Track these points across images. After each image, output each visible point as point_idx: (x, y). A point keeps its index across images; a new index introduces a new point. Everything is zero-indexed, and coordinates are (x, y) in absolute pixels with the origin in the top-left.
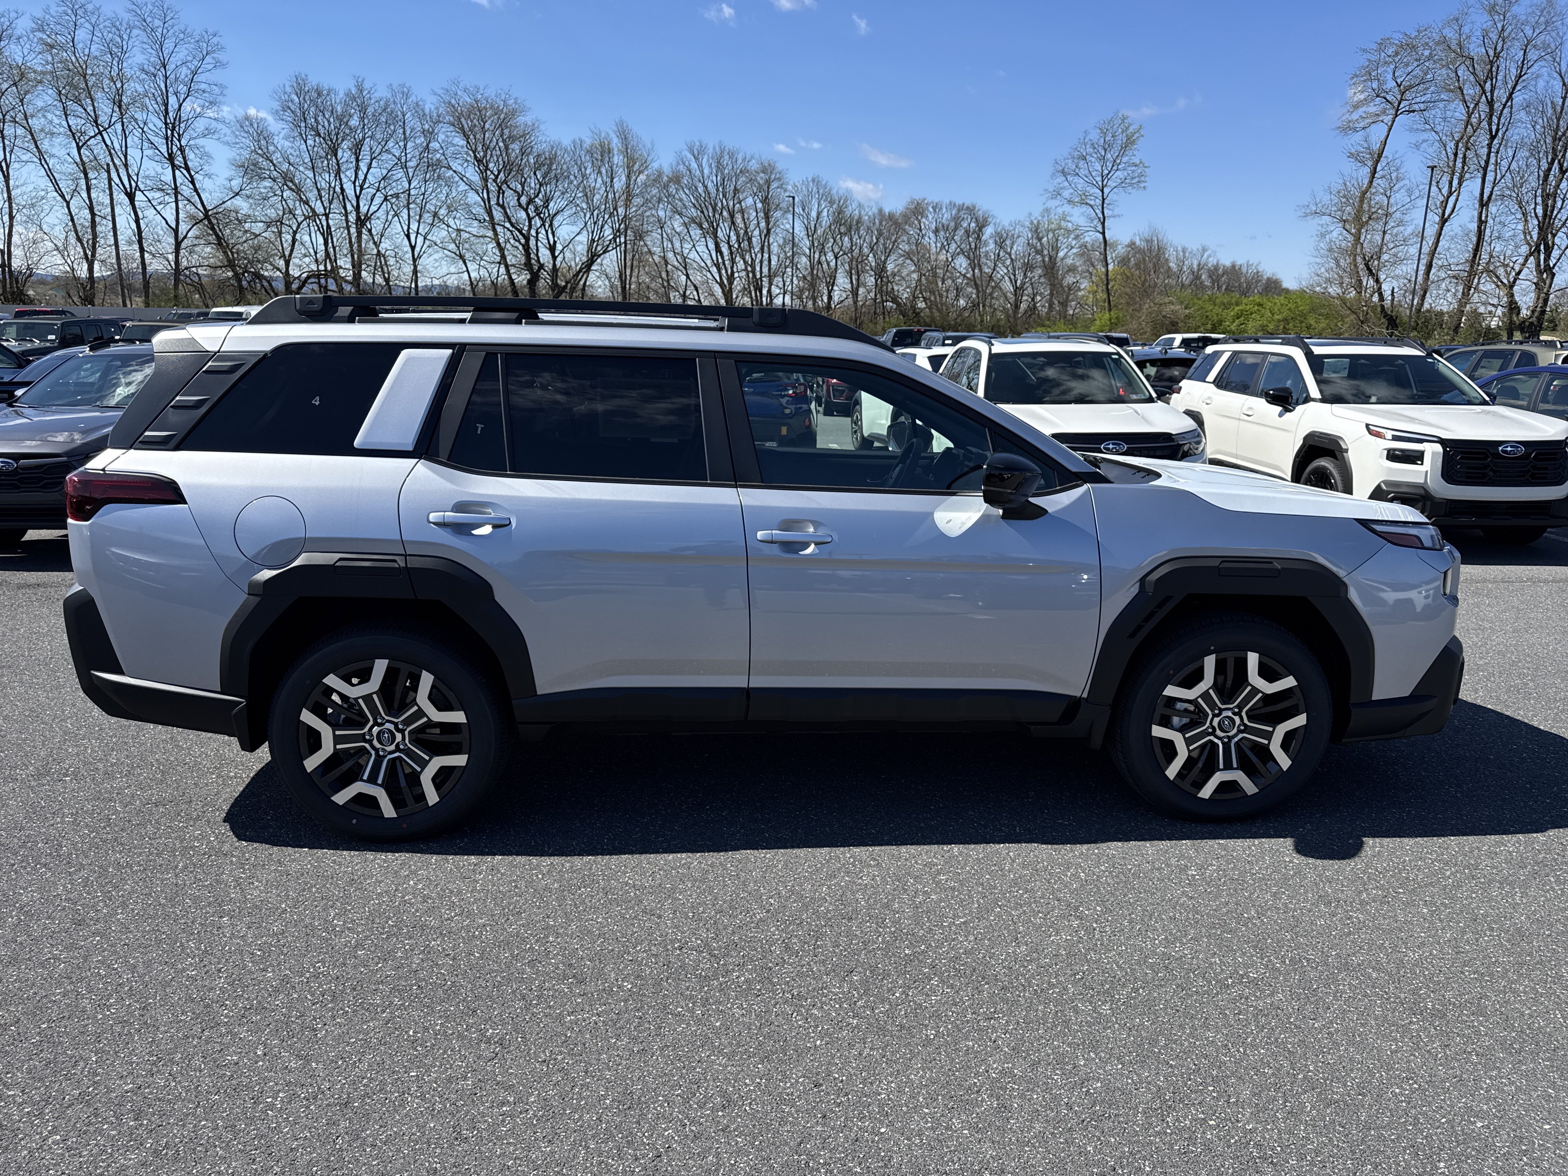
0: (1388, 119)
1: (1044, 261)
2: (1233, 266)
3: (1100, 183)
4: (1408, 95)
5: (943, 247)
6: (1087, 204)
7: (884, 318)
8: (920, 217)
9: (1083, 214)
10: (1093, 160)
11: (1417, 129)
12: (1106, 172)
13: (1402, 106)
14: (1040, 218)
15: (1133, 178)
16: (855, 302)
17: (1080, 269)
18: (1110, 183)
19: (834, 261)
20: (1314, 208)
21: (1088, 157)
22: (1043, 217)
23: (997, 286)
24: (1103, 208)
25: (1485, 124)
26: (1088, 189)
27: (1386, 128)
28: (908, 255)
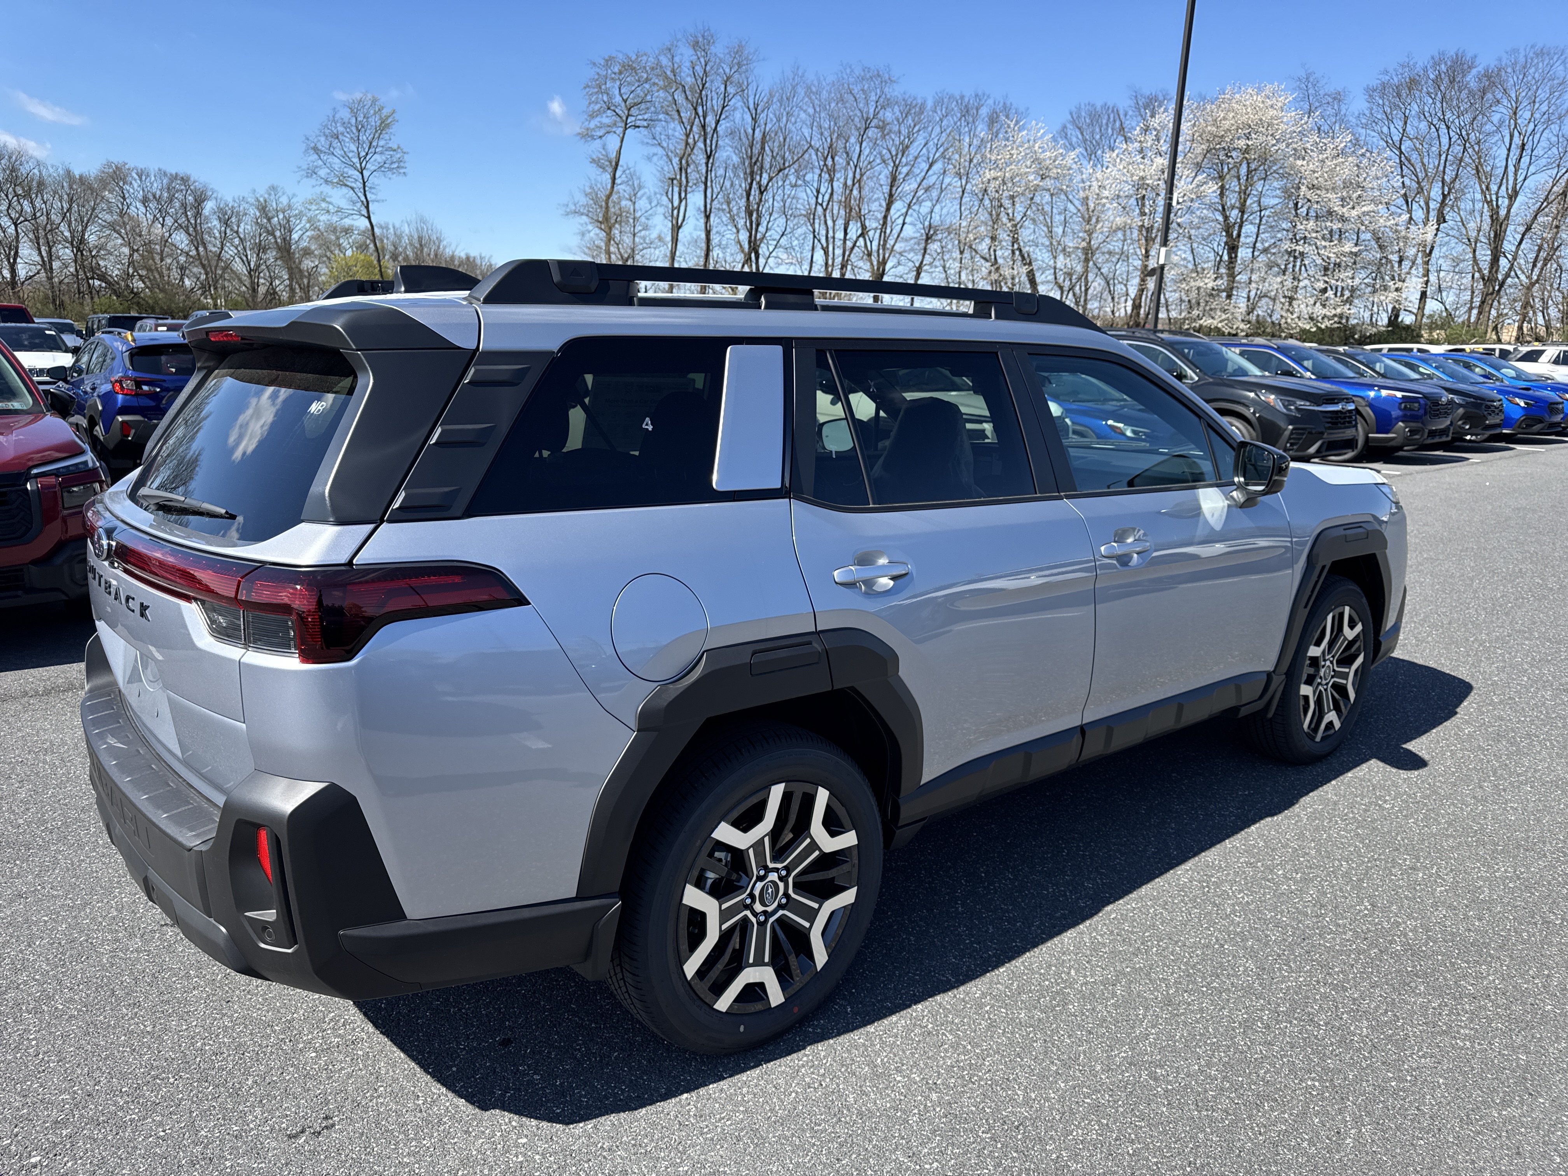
0: (620, 131)
1: (276, 242)
2: (468, 258)
3: (358, 165)
4: (634, 111)
5: (155, 218)
6: (346, 185)
7: (92, 298)
8: (121, 184)
9: (344, 196)
10: (347, 140)
11: (647, 143)
12: (363, 154)
13: (629, 121)
14: (266, 196)
15: (392, 163)
16: (50, 279)
17: (316, 252)
18: (368, 166)
19: (13, 227)
20: (574, 208)
21: (340, 137)
22: (270, 195)
23: (227, 267)
24: (365, 191)
25: (701, 145)
26: (346, 170)
27: (619, 140)
28: (112, 226)
